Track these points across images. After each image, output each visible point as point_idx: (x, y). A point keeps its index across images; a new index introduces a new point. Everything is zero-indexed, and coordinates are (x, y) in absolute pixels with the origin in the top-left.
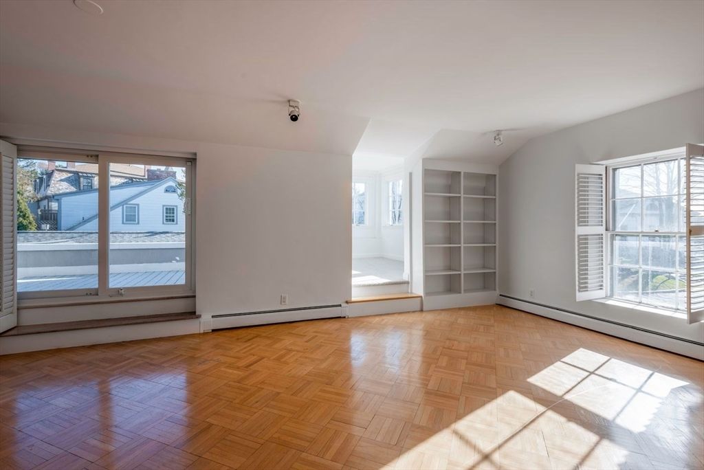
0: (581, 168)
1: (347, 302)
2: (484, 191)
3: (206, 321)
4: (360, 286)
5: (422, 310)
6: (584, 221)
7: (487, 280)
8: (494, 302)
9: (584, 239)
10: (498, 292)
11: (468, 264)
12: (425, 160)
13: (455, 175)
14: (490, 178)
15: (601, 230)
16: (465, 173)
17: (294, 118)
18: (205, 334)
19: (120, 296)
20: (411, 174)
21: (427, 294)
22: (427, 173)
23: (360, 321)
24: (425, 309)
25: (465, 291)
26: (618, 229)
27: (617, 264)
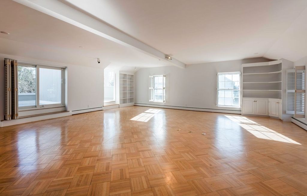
0: (150, 76)
1: (103, 106)
2: (131, 79)
3: (71, 113)
4: (105, 103)
5: (119, 108)
6: (150, 87)
7: (131, 100)
8: (133, 105)
9: (150, 90)
10: (134, 103)
11: (128, 96)
12: (120, 71)
13: (125, 75)
14: (132, 76)
15: (153, 88)
16: (128, 75)
17: (99, 63)
18: (71, 116)
19: (43, 107)
20: (115, 74)
21: (120, 104)
22: (120, 74)
23: (107, 111)
24: (120, 107)
25: (128, 103)
26: (155, 88)
27: (155, 94)
